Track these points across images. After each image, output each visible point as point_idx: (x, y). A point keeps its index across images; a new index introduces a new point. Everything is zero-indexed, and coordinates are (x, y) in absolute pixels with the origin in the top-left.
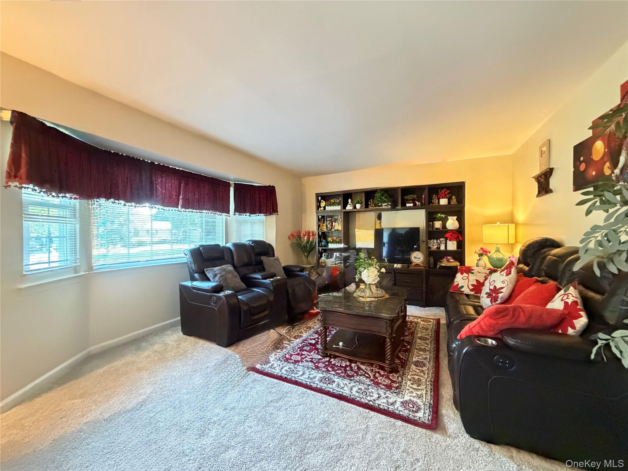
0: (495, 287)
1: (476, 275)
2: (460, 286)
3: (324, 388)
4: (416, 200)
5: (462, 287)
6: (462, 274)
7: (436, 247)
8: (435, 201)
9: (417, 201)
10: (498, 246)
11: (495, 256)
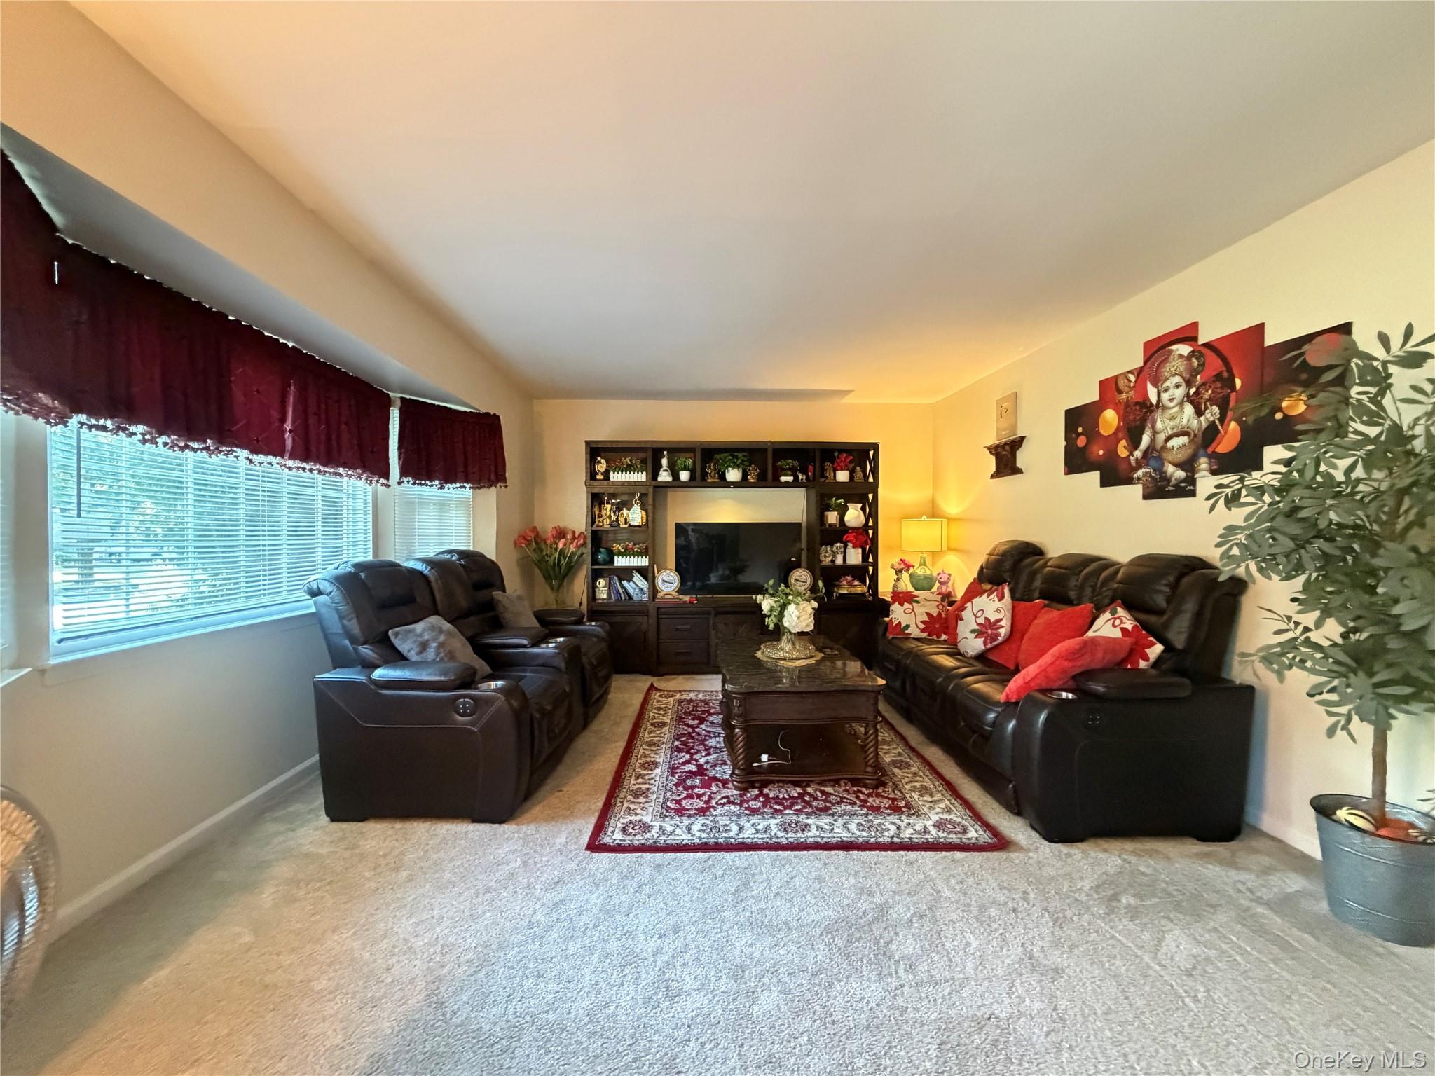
0: (987, 619)
1: (923, 606)
2: (903, 625)
3: (802, 840)
4: (798, 470)
5: (908, 626)
6: (901, 604)
7: (830, 559)
8: (829, 474)
9: (800, 472)
10: (925, 555)
11: (920, 571)
